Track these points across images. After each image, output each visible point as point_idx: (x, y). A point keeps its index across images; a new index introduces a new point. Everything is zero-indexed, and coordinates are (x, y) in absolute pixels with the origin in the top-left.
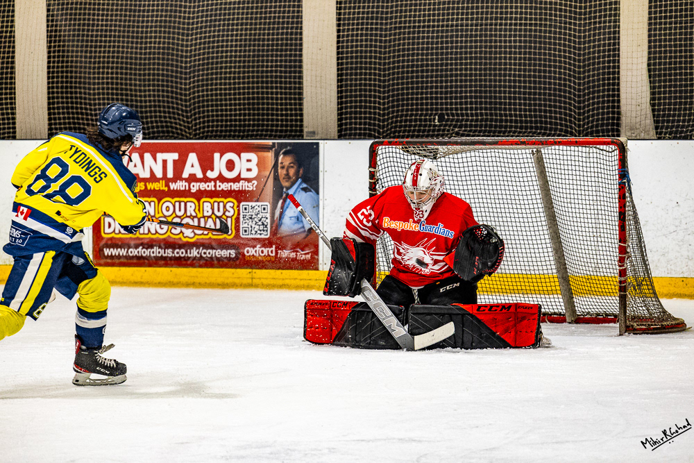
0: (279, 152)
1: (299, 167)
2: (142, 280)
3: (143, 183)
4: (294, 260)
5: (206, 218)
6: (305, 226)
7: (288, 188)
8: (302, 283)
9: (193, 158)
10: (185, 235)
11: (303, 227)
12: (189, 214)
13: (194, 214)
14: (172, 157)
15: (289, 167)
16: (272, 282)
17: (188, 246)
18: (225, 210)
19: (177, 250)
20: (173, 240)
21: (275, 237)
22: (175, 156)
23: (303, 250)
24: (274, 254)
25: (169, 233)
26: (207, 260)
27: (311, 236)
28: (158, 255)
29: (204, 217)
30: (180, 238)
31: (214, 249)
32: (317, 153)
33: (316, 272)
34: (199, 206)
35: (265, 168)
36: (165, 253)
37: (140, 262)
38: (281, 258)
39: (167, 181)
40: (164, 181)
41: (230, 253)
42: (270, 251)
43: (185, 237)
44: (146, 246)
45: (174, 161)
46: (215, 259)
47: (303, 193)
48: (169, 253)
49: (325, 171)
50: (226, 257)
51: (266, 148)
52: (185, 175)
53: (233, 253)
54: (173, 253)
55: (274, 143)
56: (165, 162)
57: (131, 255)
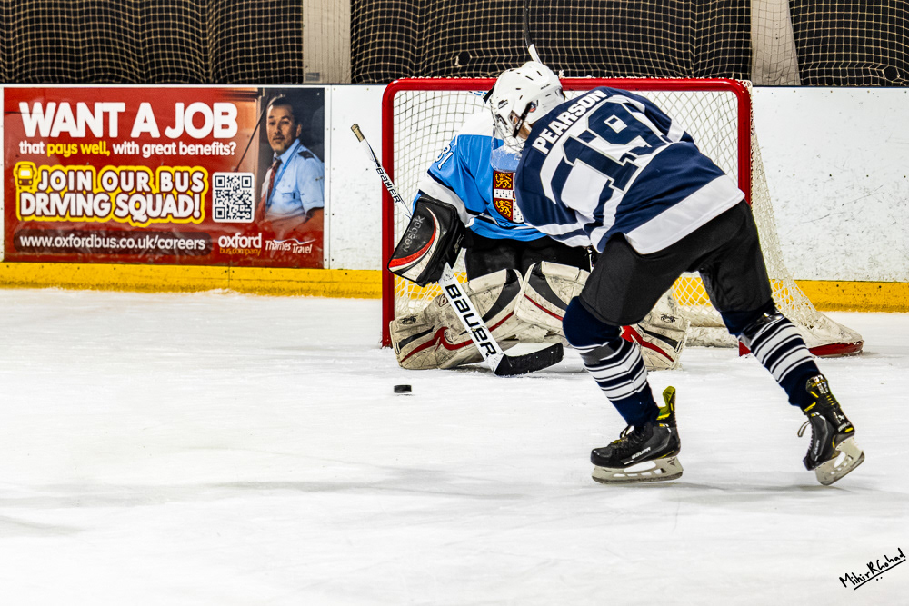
0: (268, 102)
1: (296, 123)
2: (74, 282)
3: (76, 145)
4: (288, 253)
5: (164, 195)
6: (304, 206)
7: (280, 153)
8: (300, 286)
9: (145, 110)
10: (134, 219)
11: (302, 208)
12: (139, 189)
13: (147, 189)
14: (115, 108)
15: (281, 123)
16: (258, 284)
17: (139, 233)
18: (191, 184)
19: (124, 240)
20: (117, 226)
21: (262, 222)
22: (121, 107)
23: (301, 240)
24: (260, 246)
25: (111, 215)
26: (165, 254)
27: (311, 220)
28: (96, 246)
29: (161, 193)
30: (128, 223)
31: (176, 238)
32: (322, 104)
33: (320, 270)
34: (155, 177)
35: (248, 126)
36: (106, 243)
37: (71, 255)
38: (269, 251)
39: (110, 141)
40: (105, 143)
41: (198, 245)
42: (254, 241)
43: (134, 222)
44: (79, 234)
45: (119, 113)
46: (176, 252)
47: (302, 159)
48: (112, 243)
49: (332, 129)
50: (193, 250)
51: (251, 96)
52: (135, 133)
53: (202, 242)
54: (118, 243)
55: (260, 90)
56: (106, 115)
57: (58, 246)
